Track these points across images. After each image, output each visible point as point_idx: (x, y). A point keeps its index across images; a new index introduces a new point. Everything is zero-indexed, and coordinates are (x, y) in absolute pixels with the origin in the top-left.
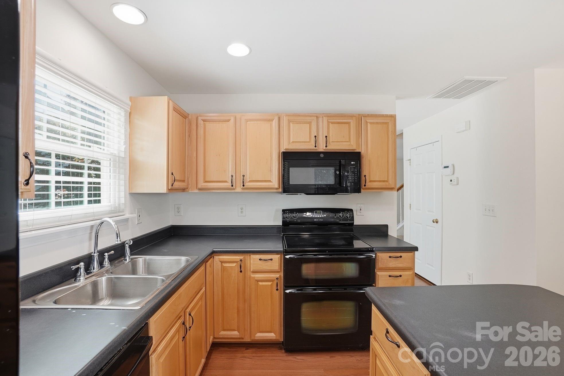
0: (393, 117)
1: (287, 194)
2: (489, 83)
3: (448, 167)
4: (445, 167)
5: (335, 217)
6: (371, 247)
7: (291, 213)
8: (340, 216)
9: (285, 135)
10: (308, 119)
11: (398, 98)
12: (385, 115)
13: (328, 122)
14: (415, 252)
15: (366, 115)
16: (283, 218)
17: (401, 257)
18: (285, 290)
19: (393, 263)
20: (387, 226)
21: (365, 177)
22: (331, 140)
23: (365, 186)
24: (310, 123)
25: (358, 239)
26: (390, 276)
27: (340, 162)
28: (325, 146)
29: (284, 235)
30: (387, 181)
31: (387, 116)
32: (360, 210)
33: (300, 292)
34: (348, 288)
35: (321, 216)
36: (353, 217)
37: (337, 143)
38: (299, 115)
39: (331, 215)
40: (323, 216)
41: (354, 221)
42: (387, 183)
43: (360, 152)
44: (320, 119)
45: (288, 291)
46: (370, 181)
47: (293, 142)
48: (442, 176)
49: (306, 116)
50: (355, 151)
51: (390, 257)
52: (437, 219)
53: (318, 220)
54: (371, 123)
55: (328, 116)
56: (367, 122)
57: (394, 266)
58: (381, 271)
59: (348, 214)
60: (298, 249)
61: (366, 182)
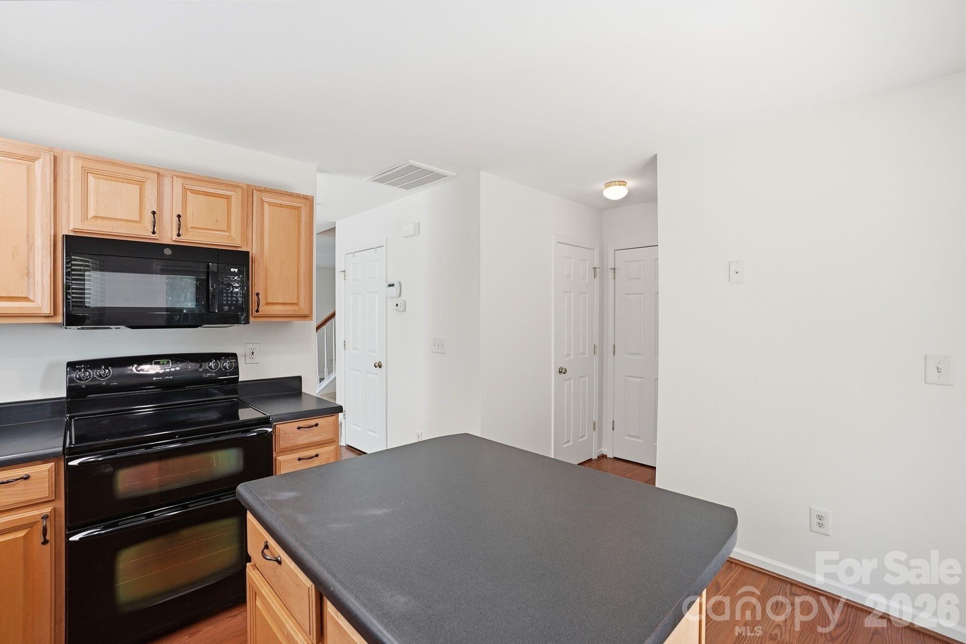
0: (308, 199)
1: (79, 327)
2: (438, 177)
3: (393, 285)
4: (390, 286)
5: (201, 370)
6: (265, 416)
7: (92, 368)
8: (211, 367)
9: (72, 198)
10: (139, 175)
11: (320, 170)
12: (295, 195)
13: (185, 190)
14: (339, 414)
15: (263, 189)
16: (70, 380)
17: (317, 425)
18: (68, 536)
19: (305, 438)
20: (299, 378)
21: (258, 296)
22: (190, 225)
23: (257, 311)
24: (141, 184)
25: (245, 406)
26: (299, 459)
27: (208, 267)
28: (175, 232)
29: (71, 418)
30: (296, 304)
31: (298, 196)
32: (251, 354)
33: (110, 530)
34: (221, 496)
35: (168, 370)
36: (237, 368)
37: (203, 231)
38: (113, 163)
39: (191, 366)
40: (173, 370)
41: (238, 374)
42: (296, 308)
43: (249, 252)
44: (167, 181)
45: (75, 538)
46: (267, 304)
47: (96, 217)
48: (386, 298)
49: (132, 168)
50: (239, 249)
51: (299, 428)
52: (380, 362)
53: (161, 378)
54: (270, 204)
55: (184, 178)
56: (262, 201)
57: (306, 441)
58: (284, 454)
59: (226, 362)
60: (106, 441)
61: (258, 306)
